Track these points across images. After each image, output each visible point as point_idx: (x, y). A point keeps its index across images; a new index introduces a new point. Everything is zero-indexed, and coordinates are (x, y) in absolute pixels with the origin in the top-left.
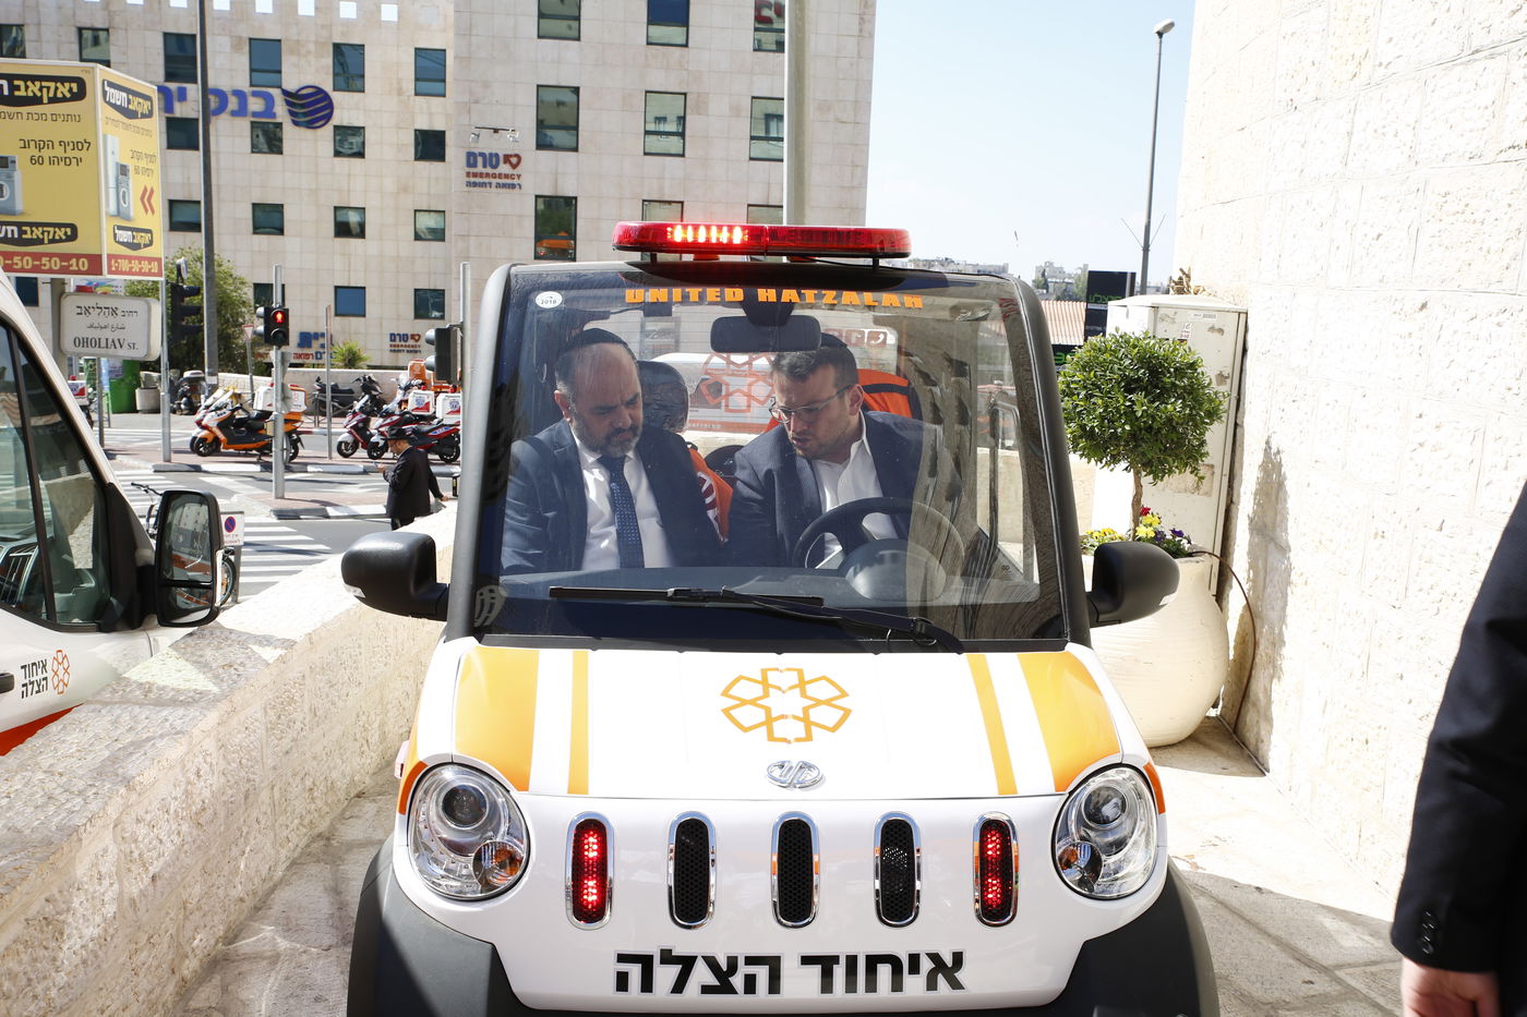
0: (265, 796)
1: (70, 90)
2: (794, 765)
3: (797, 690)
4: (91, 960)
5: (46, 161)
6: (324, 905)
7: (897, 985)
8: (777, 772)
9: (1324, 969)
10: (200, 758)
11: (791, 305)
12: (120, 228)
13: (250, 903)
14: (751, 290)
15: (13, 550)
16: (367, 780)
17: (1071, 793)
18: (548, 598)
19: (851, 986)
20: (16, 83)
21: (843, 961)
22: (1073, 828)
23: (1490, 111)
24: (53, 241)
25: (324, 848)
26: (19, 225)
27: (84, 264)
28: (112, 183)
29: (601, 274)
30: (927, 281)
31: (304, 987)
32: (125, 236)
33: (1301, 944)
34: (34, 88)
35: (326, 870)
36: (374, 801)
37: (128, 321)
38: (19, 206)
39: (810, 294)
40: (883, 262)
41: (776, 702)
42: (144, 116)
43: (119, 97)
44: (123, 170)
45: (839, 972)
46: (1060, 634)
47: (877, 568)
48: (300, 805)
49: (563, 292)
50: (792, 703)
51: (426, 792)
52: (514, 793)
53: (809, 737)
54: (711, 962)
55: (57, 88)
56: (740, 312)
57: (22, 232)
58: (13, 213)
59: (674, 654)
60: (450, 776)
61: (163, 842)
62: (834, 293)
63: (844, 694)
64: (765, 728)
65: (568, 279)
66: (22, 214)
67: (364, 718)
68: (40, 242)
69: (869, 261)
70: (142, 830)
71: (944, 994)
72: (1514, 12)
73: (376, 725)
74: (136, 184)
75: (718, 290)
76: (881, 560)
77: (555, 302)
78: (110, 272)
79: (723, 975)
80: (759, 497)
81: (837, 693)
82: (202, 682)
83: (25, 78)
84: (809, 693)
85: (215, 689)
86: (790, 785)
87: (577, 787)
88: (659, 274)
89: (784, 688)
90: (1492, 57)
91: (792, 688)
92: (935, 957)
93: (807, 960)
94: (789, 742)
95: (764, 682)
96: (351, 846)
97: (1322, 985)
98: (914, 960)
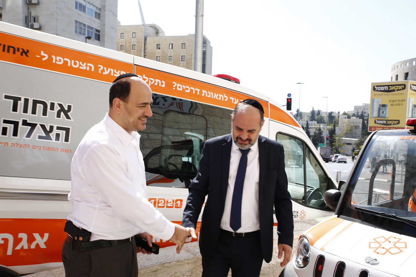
1: (402, 88)
2: (372, 258)
3: (394, 243)
5: (394, 105)
20: (390, 87)
24: (394, 124)
26: (386, 120)
28: (411, 109)
34: (394, 88)
38: (387, 116)
41: (385, 244)
43: (415, 88)
44: (415, 106)
50: (389, 245)
51: (301, 242)
52: (311, 246)
53: (384, 254)
55: (399, 87)
57: (387, 122)
58: (385, 118)
60: (306, 240)
66: (387, 118)
68: (391, 124)
81: (404, 247)
84: (396, 245)
86: (368, 263)
87: (323, 248)
89: (391, 242)
94: (378, 253)
95: (387, 239)
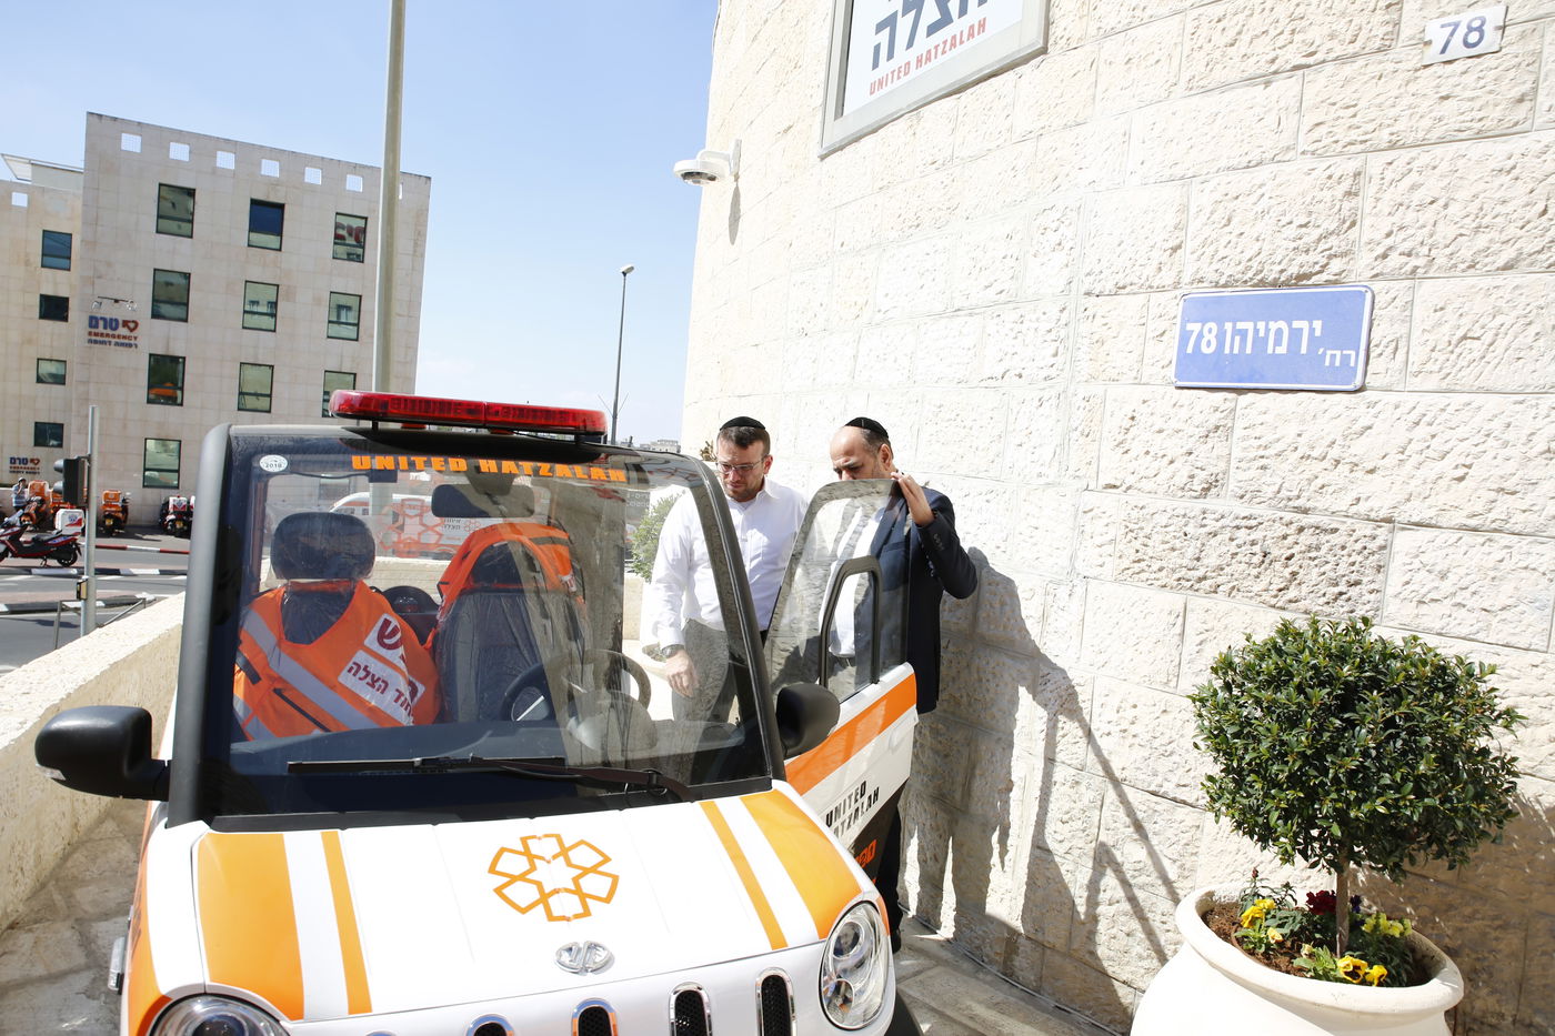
2: (581, 946)
3: (561, 859)
8: (566, 957)
11: (512, 476)
14: (473, 461)
16: (21, 908)
17: (830, 937)
18: (286, 774)
23: (972, 351)
29: (325, 439)
36: (30, 930)
39: (526, 465)
41: (545, 875)
46: (763, 772)
47: (598, 718)
49: (288, 456)
51: (167, 1031)
52: (286, 1023)
53: (586, 913)
56: (464, 481)
59: (429, 828)
60: (204, 1008)
63: (606, 860)
64: (540, 908)
65: (291, 443)
67: (19, 848)
72: (987, 287)
75: (442, 459)
77: (280, 466)
81: (600, 858)
84: (574, 862)
86: (583, 970)
87: (358, 1005)
88: (383, 442)
89: (548, 857)
90: (971, 315)
91: (555, 857)
94: (568, 919)
95: (527, 853)
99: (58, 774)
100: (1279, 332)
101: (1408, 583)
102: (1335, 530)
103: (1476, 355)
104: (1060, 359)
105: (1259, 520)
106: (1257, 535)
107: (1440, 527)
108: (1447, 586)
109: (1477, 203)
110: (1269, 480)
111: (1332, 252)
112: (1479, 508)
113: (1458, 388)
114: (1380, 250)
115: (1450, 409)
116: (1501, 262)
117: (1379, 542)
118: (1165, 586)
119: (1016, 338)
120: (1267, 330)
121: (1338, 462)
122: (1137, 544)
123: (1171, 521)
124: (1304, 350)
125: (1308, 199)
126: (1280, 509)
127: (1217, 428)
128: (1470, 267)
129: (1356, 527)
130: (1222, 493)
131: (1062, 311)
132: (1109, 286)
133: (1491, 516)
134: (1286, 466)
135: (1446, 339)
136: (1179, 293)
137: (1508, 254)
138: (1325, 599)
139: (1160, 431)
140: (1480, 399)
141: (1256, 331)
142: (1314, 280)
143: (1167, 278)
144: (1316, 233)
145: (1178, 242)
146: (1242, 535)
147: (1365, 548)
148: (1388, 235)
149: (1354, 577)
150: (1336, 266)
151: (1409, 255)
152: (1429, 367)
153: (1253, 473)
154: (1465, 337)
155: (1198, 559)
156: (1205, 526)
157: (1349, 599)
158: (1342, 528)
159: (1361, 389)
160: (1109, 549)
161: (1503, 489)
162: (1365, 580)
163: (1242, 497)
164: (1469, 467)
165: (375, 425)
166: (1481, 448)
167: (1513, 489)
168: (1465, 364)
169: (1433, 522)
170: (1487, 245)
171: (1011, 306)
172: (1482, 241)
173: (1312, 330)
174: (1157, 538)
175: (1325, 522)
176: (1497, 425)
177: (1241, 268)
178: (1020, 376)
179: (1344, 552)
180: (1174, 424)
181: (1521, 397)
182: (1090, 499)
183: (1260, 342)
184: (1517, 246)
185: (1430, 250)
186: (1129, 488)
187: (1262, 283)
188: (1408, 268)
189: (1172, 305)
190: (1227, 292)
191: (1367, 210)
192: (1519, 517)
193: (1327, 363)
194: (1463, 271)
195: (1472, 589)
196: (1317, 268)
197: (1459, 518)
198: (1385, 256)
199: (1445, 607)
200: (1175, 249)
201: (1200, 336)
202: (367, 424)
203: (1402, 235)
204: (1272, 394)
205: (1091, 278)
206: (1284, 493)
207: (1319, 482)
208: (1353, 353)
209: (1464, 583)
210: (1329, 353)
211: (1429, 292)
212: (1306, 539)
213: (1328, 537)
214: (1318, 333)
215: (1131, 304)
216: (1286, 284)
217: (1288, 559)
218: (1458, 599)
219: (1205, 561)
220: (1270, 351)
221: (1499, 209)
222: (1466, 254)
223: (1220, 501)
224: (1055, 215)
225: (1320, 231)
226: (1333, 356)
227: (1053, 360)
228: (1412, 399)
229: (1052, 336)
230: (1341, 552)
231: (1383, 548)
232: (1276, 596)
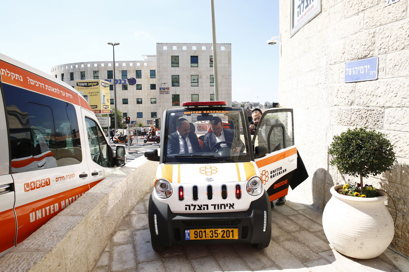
0: (133, 191)
1: (96, 84)
2: (209, 178)
4: (112, 210)
5: (93, 95)
6: (143, 208)
7: (225, 208)
8: (207, 179)
9: (297, 211)
10: (124, 184)
11: (209, 113)
12: (104, 105)
13: (132, 207)
14: (202, 111)
15: (95, 156)
17: (249, 181)
18: (174, 157)
19: (218, 209)
21: (217, 205)
22: (249, 185)
23: (314, 79)
25: (142, 200)
27: (98, 112)
28: (103, 98)
29: (181, 110)
30: (229, 109)
31: (141, 218)
32: (105, 107)
33: (293, 208)
34: (91, 84)
35: (143, 203)
37: (105, 121)
39: (211, 112)
40: (222, 106)
41: (207, 170)
42: (107, 87)
43: (103, 84)
44: (104, 96)
45: (217, 207)
46: (250, 160)
47: (223, 151)
48: (138, 193)
49: (175, 113)
50: (210, 170)
51: (158, 184)
52: (170, 183)
53: (212, 175)
54: (198, 206)
55: (94, 84)
56: (201, 115)
59: (192, 164)
60: (161, 181)
61: (120, 195)
62: (215, 111)
64: (205, 173)
65: (176, 111)
67: (147, 181)
69: (220, 106)
70: (118, 194)
71: (232, 210)
72: (315, 65)
73: (149, 182)
74: (106, 98)
75: (198, 111)
76: (223, 150)
78: (102, 113)
79: (200, 207)
80: (207, 142)
81: (216, 169)
82: (124, 174)
83: (89, 82)
84: (212, 169)
85: (126, 175)
86: (209, 181)
87: (179, 182)
90: (313, 71)
91: (209, 168)
92: (230, 204)
93: (212, 205)
94: (209, 175)
95: (206, 168)
96: (146, 200)
97: (295, 213)
98: (227, 205)
99: (147, 158)
100: (362, 68)
101: (387, 120)
102: (374, 110)
103: (398, 69)
104: (326, 79)
105: (361, 109)
106: (360, 113)
107: (393, 107)
108: (395, 120)
109: (396, 35)
110: (361, 101)
111: (370, 50)
112: (399, 102)
113: (395, 76)
114: (379, 49)
115: (393, 81)
116: (401, 48)
117: (382, 112)
118: (345, 125)
119: (320, 75)
120: (360, 68)
121: (373, 95)
122: (340, 117)
123: (346, 111)
124: (366, 72)
125: (365, 39)
126: (364, 107)
127: (352, 90)
128: (396, 50)
129: (378, 109)
130: (354, 104)
131: (326, 69)
132: (333, 63)
133: (402, 104)
134: (364, 97)
135: (392, 66)
136: (345, 62)
137: (403, 46)
138: (373, 125)
139: (343, 93)
140: (399, 78)
141: (358, 69)
142: (369, 56)
143: (343, 60)
144: (367, 46)
145: (344, 52)
146: (358, 113)
147: (379, 113)
148: (380, 45)
149: (378, 120)
150: (371, 53)
151: (385, 49)
152: (389, 73)
153: (359, 99)
154: (395, 65)
155: (350, 119)
156: (351, 112)
157: (377, 125)
158: (375, 109)
159: (377, 79)
160: (336, 119)
161: (404, 98)
162: (380, 120)
163: (357, 105)
164: (397, 93)
165: (188, 107)
166: (399, 89)
167: (405, 97)
168: (396, 71)
169: (391, 106)
170: (399, 44)
171: (319, 68)
172: (398, 44)
173: (368, 67)
174: (343, 115)
175: (372, 108)
176: (402, 84)
177: (355, 56)
178: (321, 83)
179: (376, 115)
180: (345, 91)
181: (406, 77)
182: (332, 108)
183: (359, 71)
184: (404, 44)
185: (388, 47)
186: (338, 105)
187: (359, 59)
188: (385, 52)
189: (343, 65)
190: (353, 61)
191: (377, 40)
192: (407, 103)
193: (371, 74)
194: (395, 51)
195: (399, 120)
196: (368, 54)
197: (396, 105)
198: (380, 50)
199: (395, 124)
200: (344, 53)
201: (349, 71)
202: (187, 107)
203: (383, 44)
204: (362, 82)
205: (330, 61)
206: (364, 103)
207: (370, 100)
208: (375, 71)
209: (398, 119)
210: (371, 72)
211: (389, 56)
212: (369, 112)
213: (373, 112)
214: (369, 68)
215: (337, 66)
216: (363, 58)
217: (366, 117)
218: (397, 123)
219: (352, 119)
220: (361, 73)
221: (401, 36)
222: (395, 47)
223: (353, 106)
224: (324, 48)
225: (368, 46)
226: (372, 73)
227: (325, 79)
228: (386, 80)
229: (325, 74)
230: (375, 115)
231: (383, 113)
232: (364, 125)
